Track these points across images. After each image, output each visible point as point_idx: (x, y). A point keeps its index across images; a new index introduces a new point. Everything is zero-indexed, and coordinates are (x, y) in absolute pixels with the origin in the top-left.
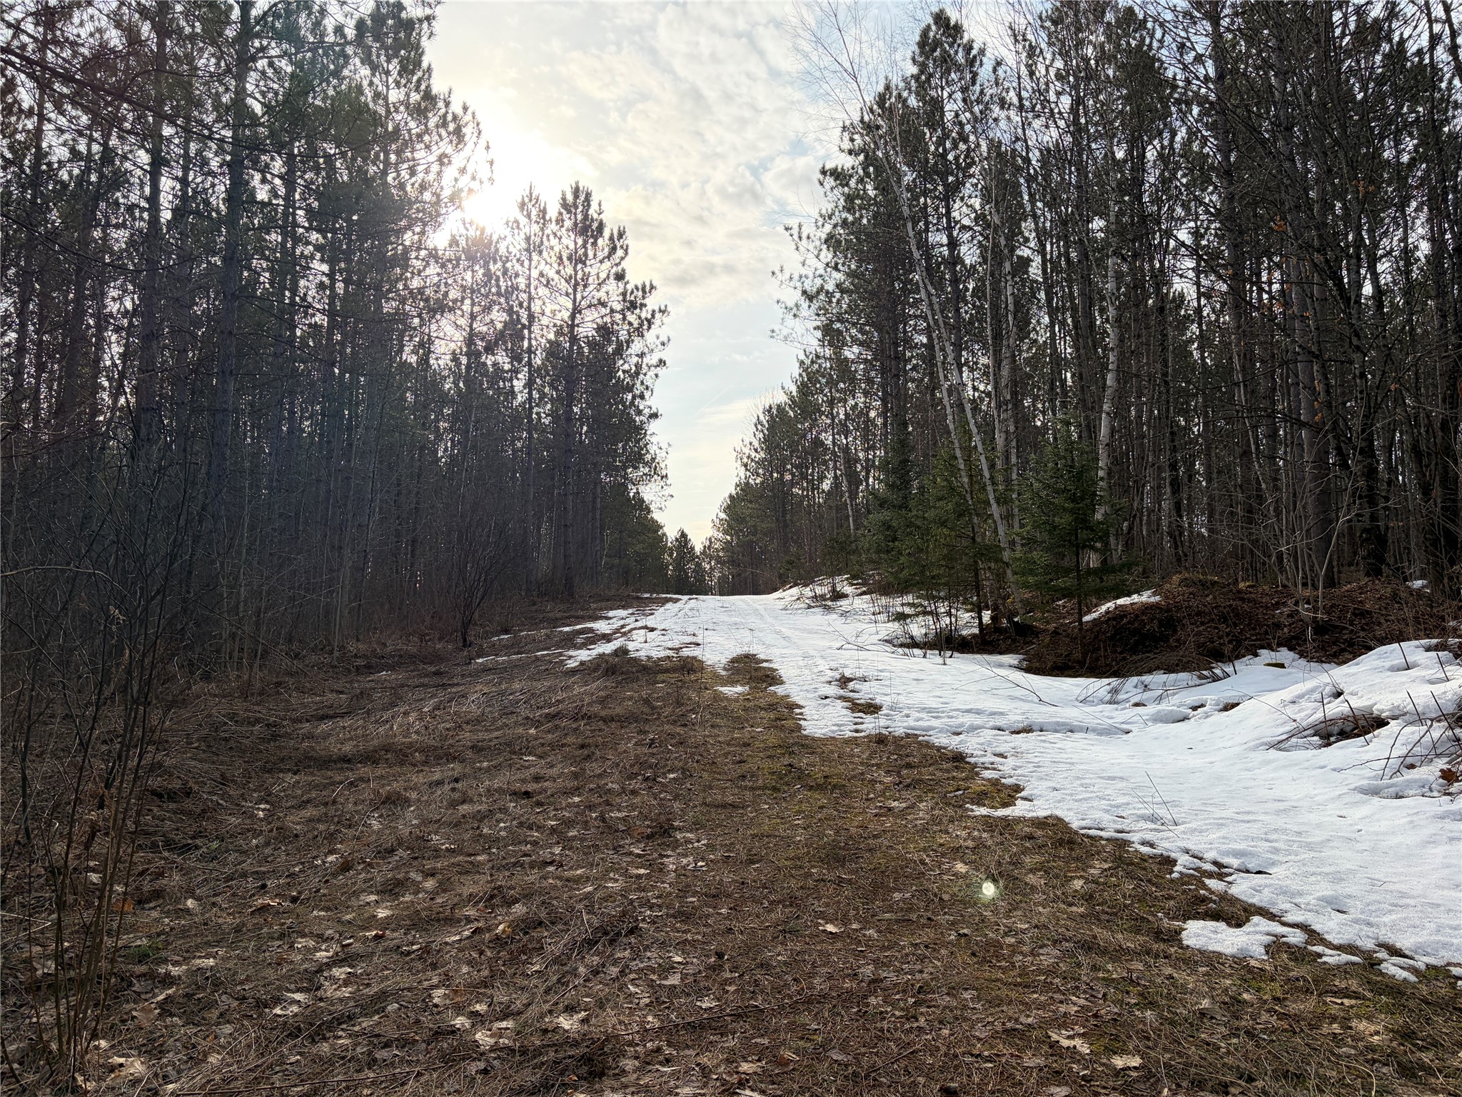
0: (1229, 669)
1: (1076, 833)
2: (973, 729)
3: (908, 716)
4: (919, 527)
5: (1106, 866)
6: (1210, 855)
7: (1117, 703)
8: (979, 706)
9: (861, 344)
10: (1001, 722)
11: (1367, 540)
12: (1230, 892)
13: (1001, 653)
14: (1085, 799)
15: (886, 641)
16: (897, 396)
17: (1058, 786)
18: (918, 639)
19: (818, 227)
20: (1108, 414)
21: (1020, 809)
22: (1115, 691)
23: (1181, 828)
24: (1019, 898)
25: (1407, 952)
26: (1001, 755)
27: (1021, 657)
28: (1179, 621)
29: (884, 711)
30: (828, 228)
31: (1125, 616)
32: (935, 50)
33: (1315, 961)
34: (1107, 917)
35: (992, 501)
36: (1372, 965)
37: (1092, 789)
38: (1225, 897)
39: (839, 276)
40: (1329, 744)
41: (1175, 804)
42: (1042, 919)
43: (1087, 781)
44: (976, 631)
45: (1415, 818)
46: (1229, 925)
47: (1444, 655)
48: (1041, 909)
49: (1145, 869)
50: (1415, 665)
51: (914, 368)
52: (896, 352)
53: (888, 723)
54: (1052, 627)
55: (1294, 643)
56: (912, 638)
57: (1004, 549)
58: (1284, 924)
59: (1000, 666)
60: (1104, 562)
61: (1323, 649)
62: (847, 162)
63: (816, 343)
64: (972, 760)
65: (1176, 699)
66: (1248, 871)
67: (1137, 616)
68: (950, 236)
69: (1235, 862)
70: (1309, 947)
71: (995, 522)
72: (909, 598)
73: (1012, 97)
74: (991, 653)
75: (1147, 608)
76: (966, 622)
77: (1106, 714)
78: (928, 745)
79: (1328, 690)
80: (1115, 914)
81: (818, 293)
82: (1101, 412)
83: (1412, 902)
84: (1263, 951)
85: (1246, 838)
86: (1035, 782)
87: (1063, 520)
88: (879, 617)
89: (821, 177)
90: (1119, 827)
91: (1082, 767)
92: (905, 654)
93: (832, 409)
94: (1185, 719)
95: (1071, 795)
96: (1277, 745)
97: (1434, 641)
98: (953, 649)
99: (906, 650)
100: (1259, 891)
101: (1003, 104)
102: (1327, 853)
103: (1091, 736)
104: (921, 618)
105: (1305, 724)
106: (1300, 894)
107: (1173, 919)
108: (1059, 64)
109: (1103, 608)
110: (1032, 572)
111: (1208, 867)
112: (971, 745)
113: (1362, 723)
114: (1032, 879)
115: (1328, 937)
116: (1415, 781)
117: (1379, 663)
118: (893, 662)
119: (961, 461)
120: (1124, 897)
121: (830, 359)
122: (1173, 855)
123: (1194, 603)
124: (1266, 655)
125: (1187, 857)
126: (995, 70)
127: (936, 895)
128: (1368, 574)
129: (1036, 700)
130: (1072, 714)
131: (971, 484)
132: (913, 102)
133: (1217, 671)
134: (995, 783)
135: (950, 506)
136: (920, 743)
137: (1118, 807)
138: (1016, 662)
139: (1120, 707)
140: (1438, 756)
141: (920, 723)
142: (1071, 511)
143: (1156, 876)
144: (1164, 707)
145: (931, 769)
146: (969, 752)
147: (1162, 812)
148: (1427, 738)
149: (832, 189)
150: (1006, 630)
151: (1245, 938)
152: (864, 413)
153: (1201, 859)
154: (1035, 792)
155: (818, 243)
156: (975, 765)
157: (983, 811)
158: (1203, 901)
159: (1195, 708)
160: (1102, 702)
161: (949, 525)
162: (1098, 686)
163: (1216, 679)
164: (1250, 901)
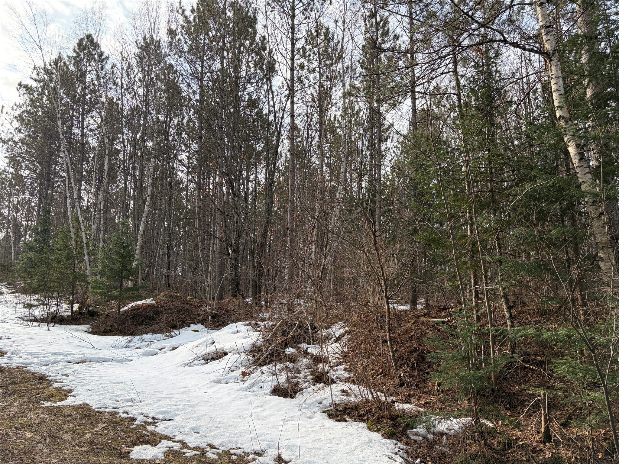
0: (177, 332)
1: (94, 411)
2: (55, 362)
3: (21, 357)
4: (46, 263)
5: (104, 425)
6: (151, 415)
7: (129, 347)
8: (61, 351)
9: (30, 170)
10: (70, 358)
11: (233, 283)
12: (156, 430)
13: (80, 324)
14: (102, 394)
15: (20, 318)
16: (46, 198)
17: (90, 388)
18: (38, 317)
19: (13, 110)
20: (144, 222)
21: (69, 401)
22: (129, 342)
23: (142, 404)
24: (56, 447)
25: (217, 447)
26: (67, 375)
27: (90, 326)
28: (162, 312)
29: (8, 355)
30: (19, 112)
31: (139, 309)
32: (85, 49)
33: (182, 456)
34: (98, 450)
35: (86, 254)
36: (203, 454)
37: (107, 389)
38: (154, 433)
39: (21, 136)
40: (207, 363)
41: (142, 393)
42: (65, 456)
43: (105, 385)
44: (70, 314)
45: (230, 391)
46: (152, 445)
47: (249, 328)
48: (66, 451)
49: (121, 425)
50: (240, 331)
51: (59, 186)
52: (48, 177)
53: (8, 361)
54: (106, 313)
55: (203, 322)
56: (34, 316)
57: (89, 276)
58: (174, 442)
59: (78, 331)
60: (135, 285)
61: (214, 324)
62: (34, 84)
63: (6, 165)
64: (50, 378)
65: (153, 346)
66: (165, 420)
67: (144, 309)
68: (82, 132)
69: (161, 416)
70: (181, 450)
71: (85, 263)
72: (37, 297)
73: (119, 81)
74: (75, 324)
75: (149, 306)
76: (65, 309)
77: (123, 353)
78: (28, 372)
79: (210, 341)
80: (102, 448)
81: (9, 140)
82: (140, 221)
83: (222, 425)
84: (163, 455)
85: (168, 405)
86: (80, 387)
87: (117, 266)
88: (19, 305)
89: (19, 87)
90: (115, 406)
91: (105, 378)
92: (28, 325)
93: (10, 198)
94: (157, 354)
95: (96, 392)
96: (189, 364)
97: (247, 322)
98: (55, 323)
99: (29, 323)
100: (167, 428)
101: (114, 83)
102: (198, 408)
103: (114, 363)
104: (41, 307)
105: (199, 355)
106: (183, 427)
107: (128, 447)
108: (140, 75)
109: (130, 305)
110: (99, 288)
111: (150, 420)
112: (51, 371)
113: (219, 354)
114: (65, 436)
115: (190, 445)
116: (233, 376)
117: (228, 331)
118: (20, 329)
119: (72, 233)
120: (109, 440)
121: (12, 174)
122: (136, 417)
123: (168, 304)
124: (193, 327)
125: (142, 417)
126: (112, 68)
127: (10, 451)
128: (232, 296)
129: (91, 347)
130: (106, 354)
131: (76, 245)
132: (72, 68)
133: (173, 333)
134: (59, 389)
135: (64, 254)
136: (24, 371)
137: (117, 396)
138: (86, 329)
139: (130, 349)
140: (242, 366)
141: (27, 361)
142: (120, 262)
143: (126, 428)
144: (149, 349)
145: (25, 384)
146: (49, 374)
147: (136, 397)
148: (239, 360)
149: (24, 94)
150: (84, 314)
151: (156, 451)
152: (28, 203)
153: (147, 417)
154: (78, 392)
155: (12, 117)
156: (51, 381)
157: (49, 404)
158: (143, 436)
159: (161, 349)
160: (123, 347)
161: (62, 263)
162: (122, 340)
163: (172, 337)
164: (163, 433)
